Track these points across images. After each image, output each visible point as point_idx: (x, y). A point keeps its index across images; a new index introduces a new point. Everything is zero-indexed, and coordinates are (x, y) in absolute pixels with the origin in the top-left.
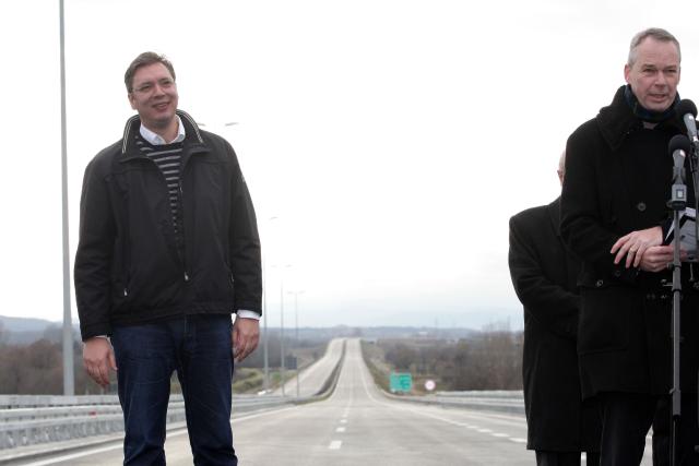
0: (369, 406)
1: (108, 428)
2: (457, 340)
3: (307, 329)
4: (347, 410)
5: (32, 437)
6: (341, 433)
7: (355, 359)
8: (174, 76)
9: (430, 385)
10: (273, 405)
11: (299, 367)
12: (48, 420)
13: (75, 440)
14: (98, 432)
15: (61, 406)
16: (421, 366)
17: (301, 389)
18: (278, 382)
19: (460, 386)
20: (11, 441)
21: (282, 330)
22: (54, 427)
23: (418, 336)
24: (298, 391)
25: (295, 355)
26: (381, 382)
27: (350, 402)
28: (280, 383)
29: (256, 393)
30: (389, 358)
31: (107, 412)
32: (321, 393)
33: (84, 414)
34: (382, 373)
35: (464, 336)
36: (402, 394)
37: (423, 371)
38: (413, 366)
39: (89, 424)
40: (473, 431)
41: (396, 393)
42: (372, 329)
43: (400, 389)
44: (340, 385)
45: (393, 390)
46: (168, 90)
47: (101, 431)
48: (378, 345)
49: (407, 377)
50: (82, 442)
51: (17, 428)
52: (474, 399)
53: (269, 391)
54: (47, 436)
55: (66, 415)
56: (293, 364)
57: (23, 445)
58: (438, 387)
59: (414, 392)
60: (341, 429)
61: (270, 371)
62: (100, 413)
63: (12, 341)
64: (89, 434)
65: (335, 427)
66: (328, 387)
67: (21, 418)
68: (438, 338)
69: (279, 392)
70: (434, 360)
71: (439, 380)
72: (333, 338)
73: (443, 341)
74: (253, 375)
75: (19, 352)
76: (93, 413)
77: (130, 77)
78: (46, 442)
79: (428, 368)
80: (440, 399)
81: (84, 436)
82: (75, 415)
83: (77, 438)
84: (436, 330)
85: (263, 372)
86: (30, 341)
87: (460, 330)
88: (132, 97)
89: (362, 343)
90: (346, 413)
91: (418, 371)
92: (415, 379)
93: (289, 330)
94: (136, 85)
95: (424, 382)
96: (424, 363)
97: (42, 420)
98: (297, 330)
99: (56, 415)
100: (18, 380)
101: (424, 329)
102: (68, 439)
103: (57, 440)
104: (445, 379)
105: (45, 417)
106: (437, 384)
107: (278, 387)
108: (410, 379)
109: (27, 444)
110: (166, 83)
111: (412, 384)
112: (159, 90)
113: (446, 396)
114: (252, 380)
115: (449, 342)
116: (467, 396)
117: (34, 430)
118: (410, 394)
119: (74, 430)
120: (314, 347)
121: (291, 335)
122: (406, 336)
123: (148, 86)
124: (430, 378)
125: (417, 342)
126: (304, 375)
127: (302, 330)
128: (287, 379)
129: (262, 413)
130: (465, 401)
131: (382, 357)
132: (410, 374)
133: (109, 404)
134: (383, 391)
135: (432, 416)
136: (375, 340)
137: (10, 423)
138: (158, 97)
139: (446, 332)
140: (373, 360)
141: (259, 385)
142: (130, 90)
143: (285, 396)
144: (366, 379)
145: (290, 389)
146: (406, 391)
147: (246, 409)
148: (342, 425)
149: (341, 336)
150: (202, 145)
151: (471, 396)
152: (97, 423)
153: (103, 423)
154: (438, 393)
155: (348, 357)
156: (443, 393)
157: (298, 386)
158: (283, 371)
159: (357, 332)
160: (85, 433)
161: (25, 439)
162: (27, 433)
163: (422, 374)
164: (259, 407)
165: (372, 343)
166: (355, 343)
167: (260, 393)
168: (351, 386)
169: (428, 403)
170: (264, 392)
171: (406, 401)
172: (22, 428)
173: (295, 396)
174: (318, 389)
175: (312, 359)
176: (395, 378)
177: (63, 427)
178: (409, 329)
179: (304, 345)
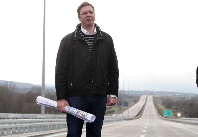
0: (156, 122)
1: (57, 127)
2: (190, 98)
3: (133, 91)
4: (147, 123)
5: (29, 130)
6: (144, 132)
7: (150, 103)
8: (94, 11)
9: (179, 115)
10: (119, 120)
11: (129, 105)
12: (35, 123)
13: (45, 131)
14: (53, 129)
15: (40, 118)
16: (176, 107)
17: (129, 114)
18: (120, 111)
19: (191, 116)
20: (22, 130)
21: (123, 91)
22: (37, 126)
23: (175, 95)
24: (128, 115)
25: (127, 101)
26: (160, 113)
27: (148, 120)
28: (121, 112)
29: (112, 115)
30: (164, 103)
31: (57, 121)
32: (137, 116)
33: (48, 121)
34: (161, 109)
35: (193, 96)
36: (168, 118)
37: (177, 109)
38: (173, 107)
39: (50, 125)
40: (194, 134)
41: (166, 117)
42: (158, 92)
43: (167, 116)
44: (144, 113)
45: (165, 116)
46: (92, 15)
47: (54, 128)
48: (160, 98)
49: (170, 111)
50: (47, 132)
51: (24, 126)
52: (196, 121)
53: (117, 114)
54: (35, 129)
55: (42, 122)
56: (126, 104)
57: (26, 132)
58: (182, 116)
59: (173, 117)
60: (144, 131)
61: (118, 107)
62: (55, 121)
63: (19, 92)
64: (50, 129)
65: (142, 130)
66: (140, 114)
67: (26, 123)
68: (183, 96)
69: (121, 115)
70: (181, 105)
71: (182, 113)
72: (142, 95)
73: (185, 98)
74: (111, 108)
75: (21, 96)
76: (52, 122)
77: (79, 10)
78: (34, 132)
79: (178, 108)
80: (183, 120)
81: (48, 130)
82: (45, 122)
83: (45, 130)
84: (182, 94)
85: (115, 107)
86: (26, 92)
87: (192, 94)
88: (79, 17)
89: (154, 97)
90: (147, 124)
91: (175, 109)
92: (173, 112)
93: (125, 91)
94: (81, 13)
95: (177, 113)
96: (177, 106)
97: (33, 124)
98: (129, 91)
99: (38, 122)
100: (21, 106)
101: (177, 93)
102: (42, 131)
103: (38, 131)
104: (185, 113)
105: (34, 122)
106: (182, 114)
107: (120, 113)
108: (171, 112)
109: (27, 132)
110: (91, 12)
111: (172, 114)
112: (89, 14)
113: (185, 119)
114: (111, 110)
115: (187, 98)
116: (193, 120)
117: (30, 127)
118: (171, 118)
119: (44, 128)
120: (135, 98)
121: (126, 93)
122: (171, 95)
123: (85, 13)
124: (179, 112)
125: (175, 98)
126: (131, 109)
127: (131, 91)
128: (124, 110)
129: (114, 123)
130: (192, 122)
131: (161, 103)
132: (171, 110)
133: (58, 118)
134: (161, 116)
135: (179, 127)
136: (158, 96)
137: (22, 124)
138: (88, 17)
139: (186, 94)
140: (157, 104)
141: (113, 112)
142: (79, 14)
143: (123, 117)
144: (154, 112)
145: (125, 114)
146: (170, 116)
147: (108, 121)
148: (145, 129)
149: (146, 94)
150: (101, 37)
151: (195, 120)
152: (53, 125)
153: (55, 125)
154: (182, 118)
155: (148, 103)
156: (184, 118)
157: (128, 113)
158: (123, 107)
159: (151, 93)
160: (49, 129)
161: (27, 130)
162: (27, 128)
163: (176, 110)
164: (113, 121)
165: (157, 97)
166: (151, 97)
167: (114, 115)
168: (149, 114)
169: (178, 122)
170: (115, 115)
171: (170, 120)
172: (26, 126)
173: (127, 117)
174: (136, 114)
175: (134, 103)
176: (166, 112)
177: (41, 126)
178: (172, 93)
179: (131, 97)
